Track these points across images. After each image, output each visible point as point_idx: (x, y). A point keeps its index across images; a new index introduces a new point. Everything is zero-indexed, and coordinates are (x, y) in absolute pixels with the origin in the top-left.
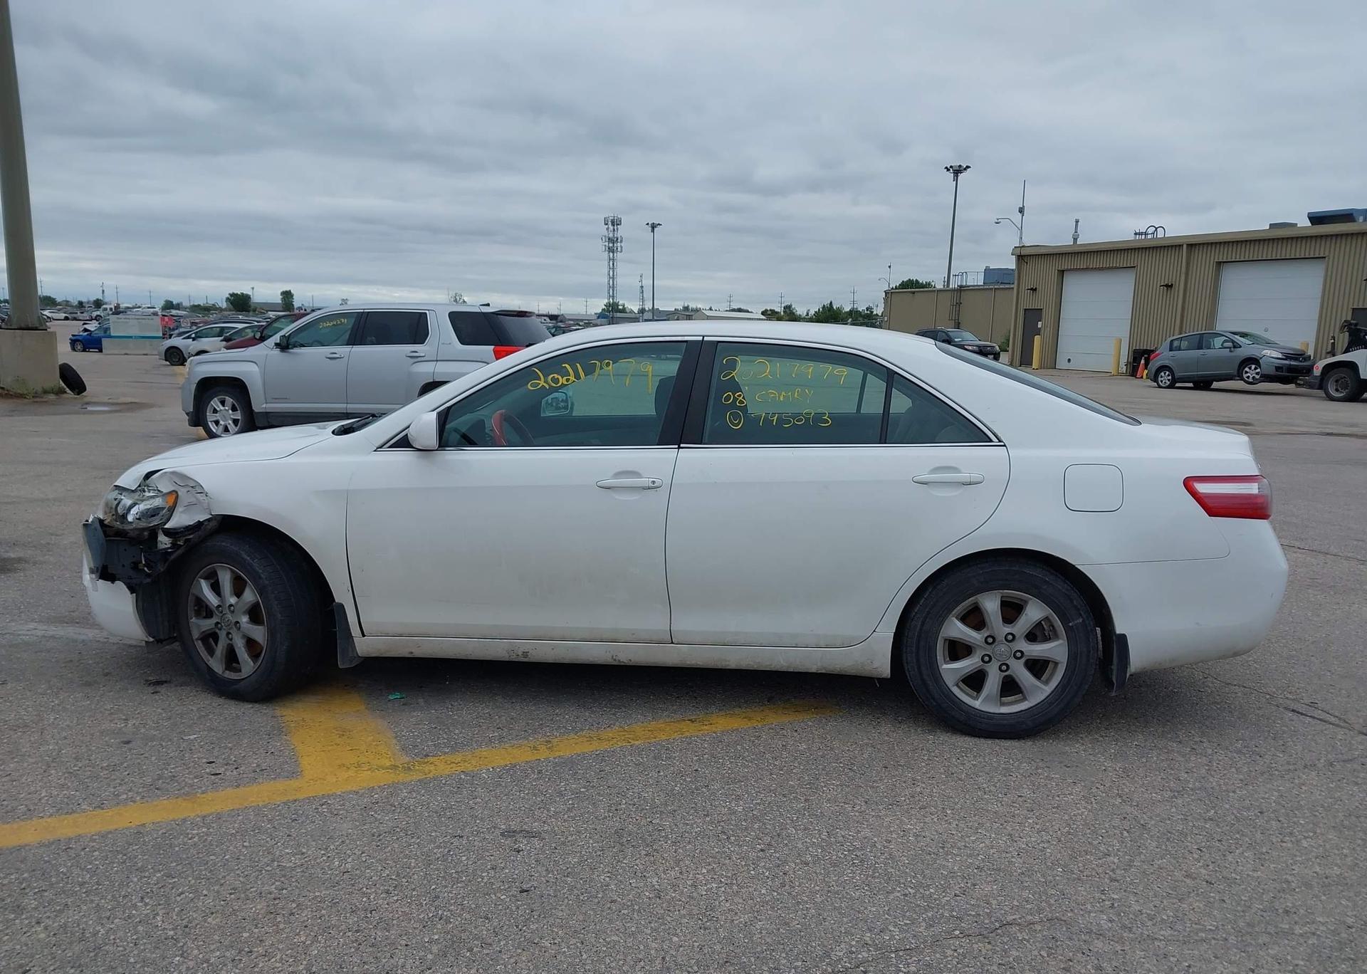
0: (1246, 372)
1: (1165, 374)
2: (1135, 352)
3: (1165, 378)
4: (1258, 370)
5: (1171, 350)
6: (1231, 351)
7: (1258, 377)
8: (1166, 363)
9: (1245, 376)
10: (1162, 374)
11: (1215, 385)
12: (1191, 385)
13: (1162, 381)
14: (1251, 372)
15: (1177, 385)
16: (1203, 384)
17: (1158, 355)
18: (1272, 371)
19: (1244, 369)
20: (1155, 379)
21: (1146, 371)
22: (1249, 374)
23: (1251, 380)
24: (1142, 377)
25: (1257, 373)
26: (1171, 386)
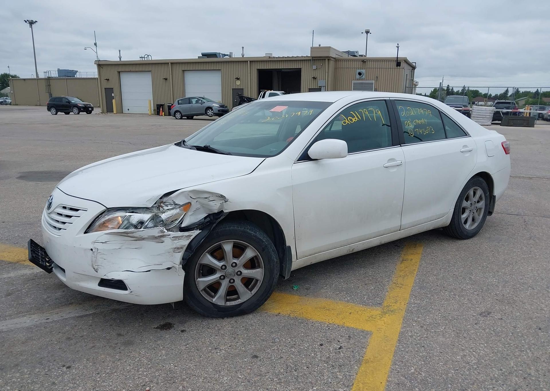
0: (208, 112)
1: (178, 114)
2: (157, 105)
3: (178, 115)
4: (212, 111)
5: (179, 104)
6: (201, 104)
7: (212, 114)
8: (178, 109)
9: (208, 114)
10: (177, 114)
11: (195, 117)
12: (186, 118)
13: (177, 117)
14: (210, 112)
15: (183, 118)
16: (190, 117)
17: (174, 106)
18: (217, 112)
19: (207, 111)
20: (175, 116)
21: (163, 113)
22: (209, 113)
23: (210, 115)
24: (162, 115)
25: (212, 113)
26: (181, 118)
